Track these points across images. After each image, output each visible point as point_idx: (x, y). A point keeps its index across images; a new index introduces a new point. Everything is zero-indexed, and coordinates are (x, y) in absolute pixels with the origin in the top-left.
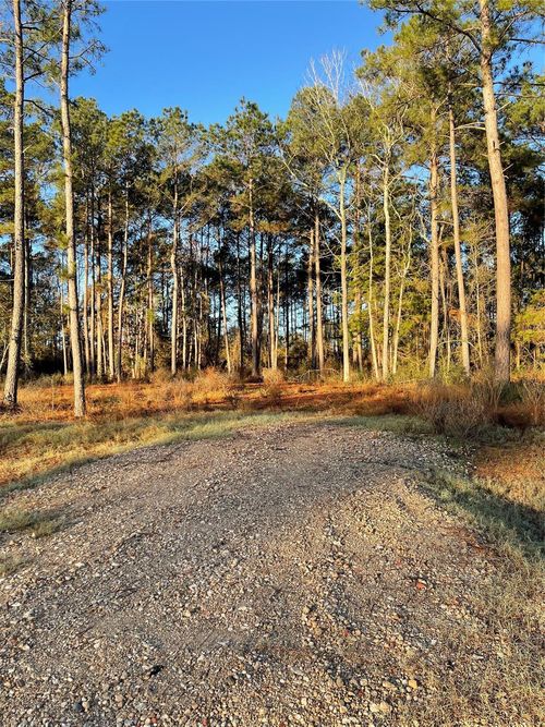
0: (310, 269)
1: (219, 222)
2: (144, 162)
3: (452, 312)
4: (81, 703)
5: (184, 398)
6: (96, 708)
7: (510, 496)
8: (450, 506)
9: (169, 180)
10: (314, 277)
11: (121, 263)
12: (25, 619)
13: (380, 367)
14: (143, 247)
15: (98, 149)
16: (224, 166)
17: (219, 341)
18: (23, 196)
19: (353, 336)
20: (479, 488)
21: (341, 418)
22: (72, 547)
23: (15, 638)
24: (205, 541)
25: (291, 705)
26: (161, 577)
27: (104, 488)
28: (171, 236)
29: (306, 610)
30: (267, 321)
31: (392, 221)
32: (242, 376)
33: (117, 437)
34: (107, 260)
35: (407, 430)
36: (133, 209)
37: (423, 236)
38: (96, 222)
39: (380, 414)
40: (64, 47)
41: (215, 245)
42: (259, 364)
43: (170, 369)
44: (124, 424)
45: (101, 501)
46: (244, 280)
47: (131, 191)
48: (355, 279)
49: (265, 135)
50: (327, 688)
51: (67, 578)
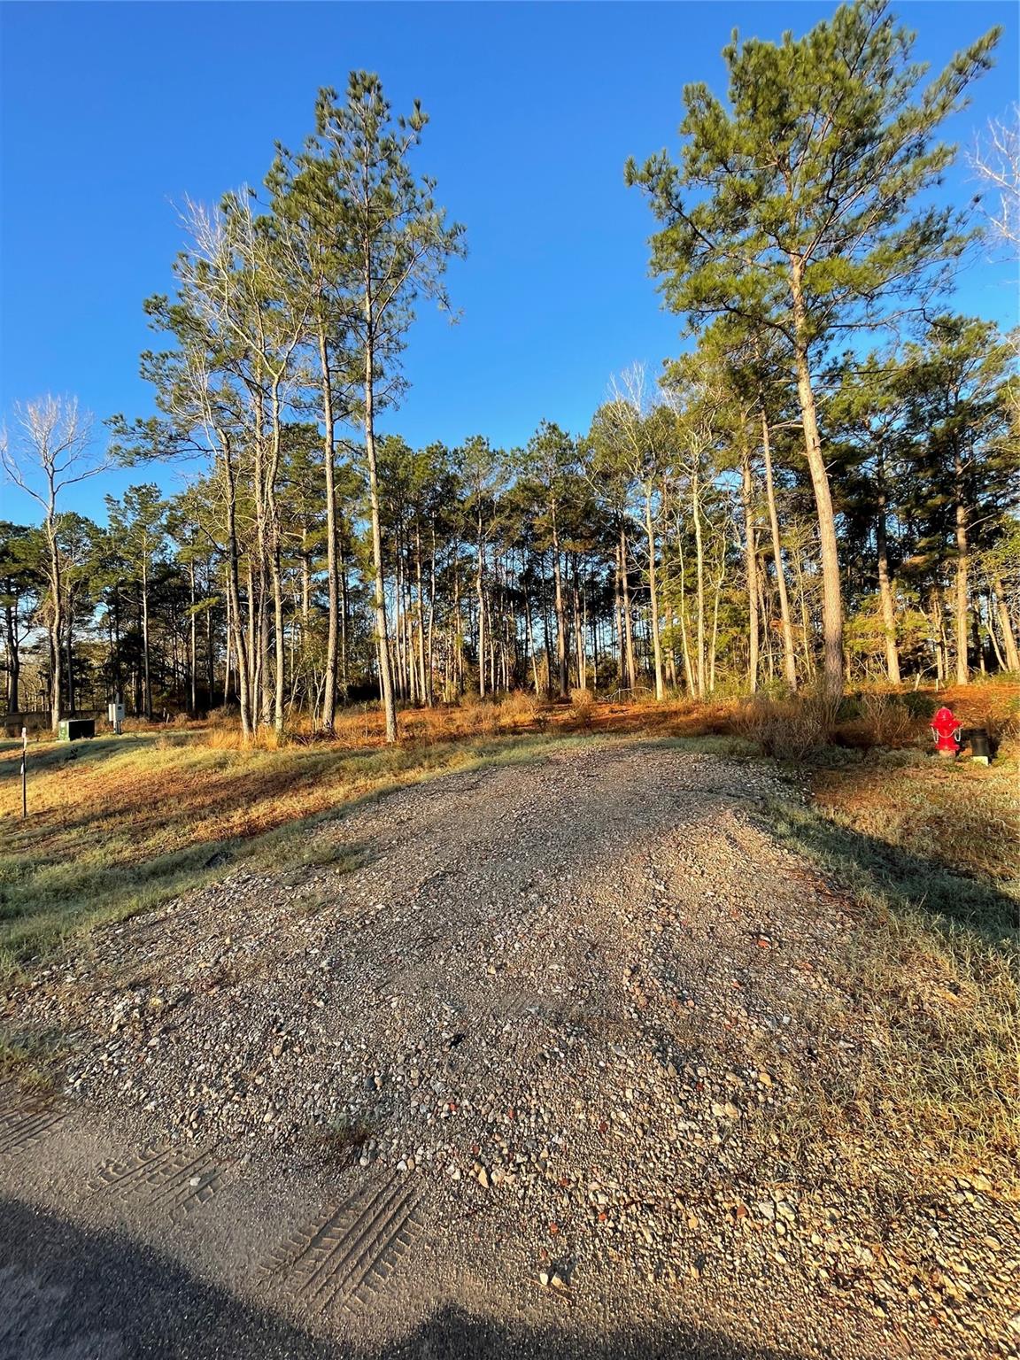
0: (617, 585)
1: (524, 545)
2: (449, 491)
3: (773, 623)
4: (373, 1078)
5: (492, 722)
6: (389, 1086)
7: (857, 827)
8: (789, 842)
9: (473, 507)
10: (621, 593)
11: (429, 591)
12: (322, 969)
13: (696, 684)
14: (450, 573)
15: (405, 483)
16: (526, 488)
17: (527, 662)
18: (335, 532)
19: (665, 653)
20: (820, 819)
21: (657, 739)
22: (374, 885)
23: (310, 992)
24: (512, 881)
25: (614, 1098)
26: (465, 924)
27: (409, 819)
28: (477, 562)
29: (628, 972)
30: (576, 640)
31: (703, 531)
32: (550, 698)
33: (426, 764)
34: (417, 589)
35: (732, 753)
36: (440, 538)
37: (737, 545)
38: (405, 553)
39: (699, 735)
40: (367, 385)
41: (519, 567)
42: (568, 685)
43: (479, 692)
44: (432, 749)
45: (407, 835)
46: (549, 600)
47: (437, 521)
48: (665, 593)
49: (565, 453)
50: (657, 1076)
51: (367, 922)
